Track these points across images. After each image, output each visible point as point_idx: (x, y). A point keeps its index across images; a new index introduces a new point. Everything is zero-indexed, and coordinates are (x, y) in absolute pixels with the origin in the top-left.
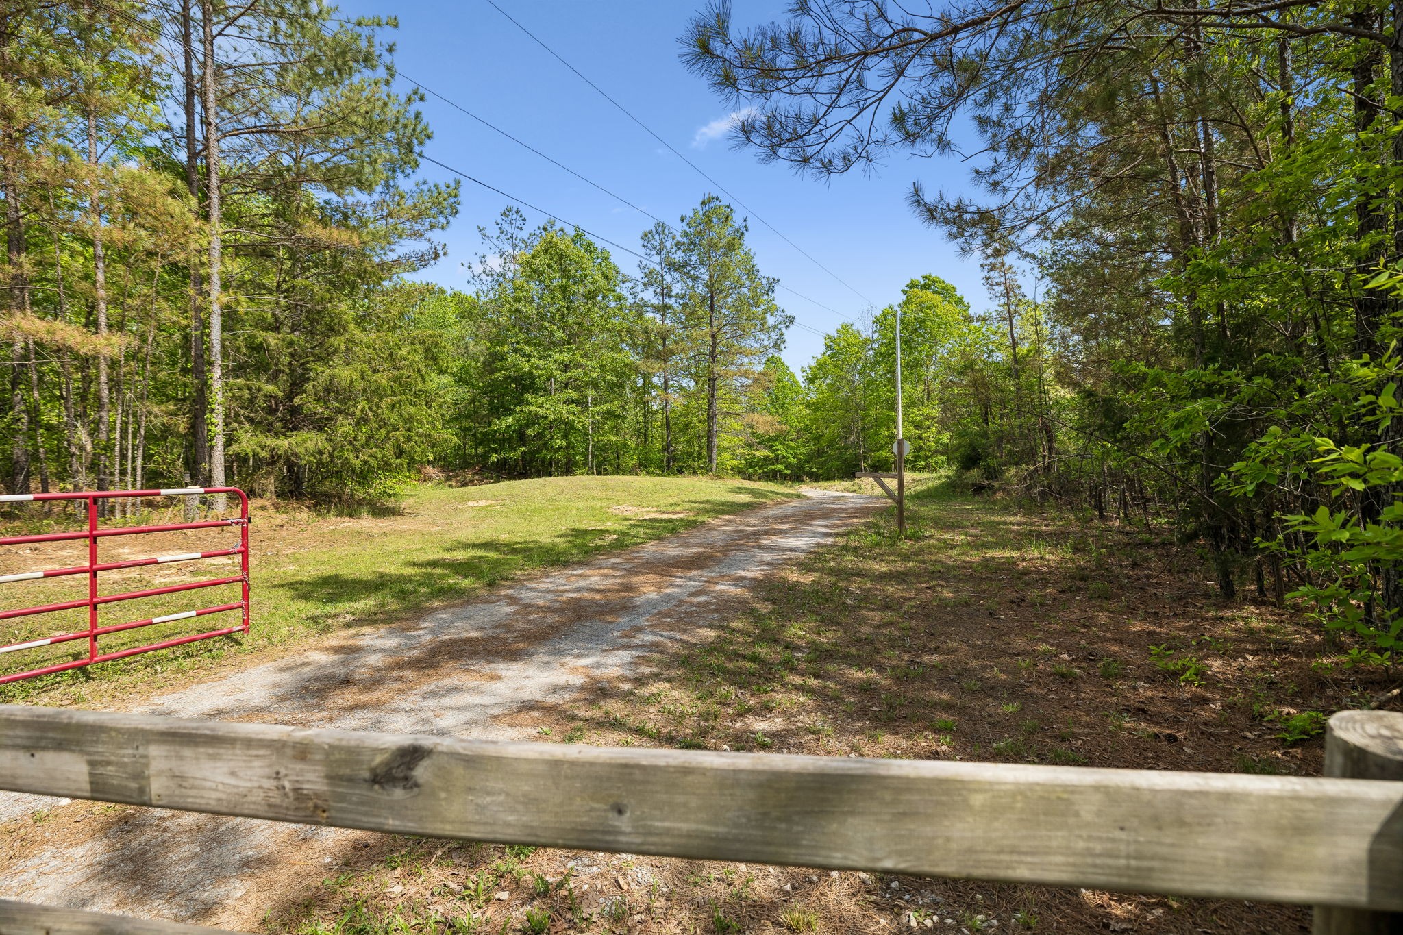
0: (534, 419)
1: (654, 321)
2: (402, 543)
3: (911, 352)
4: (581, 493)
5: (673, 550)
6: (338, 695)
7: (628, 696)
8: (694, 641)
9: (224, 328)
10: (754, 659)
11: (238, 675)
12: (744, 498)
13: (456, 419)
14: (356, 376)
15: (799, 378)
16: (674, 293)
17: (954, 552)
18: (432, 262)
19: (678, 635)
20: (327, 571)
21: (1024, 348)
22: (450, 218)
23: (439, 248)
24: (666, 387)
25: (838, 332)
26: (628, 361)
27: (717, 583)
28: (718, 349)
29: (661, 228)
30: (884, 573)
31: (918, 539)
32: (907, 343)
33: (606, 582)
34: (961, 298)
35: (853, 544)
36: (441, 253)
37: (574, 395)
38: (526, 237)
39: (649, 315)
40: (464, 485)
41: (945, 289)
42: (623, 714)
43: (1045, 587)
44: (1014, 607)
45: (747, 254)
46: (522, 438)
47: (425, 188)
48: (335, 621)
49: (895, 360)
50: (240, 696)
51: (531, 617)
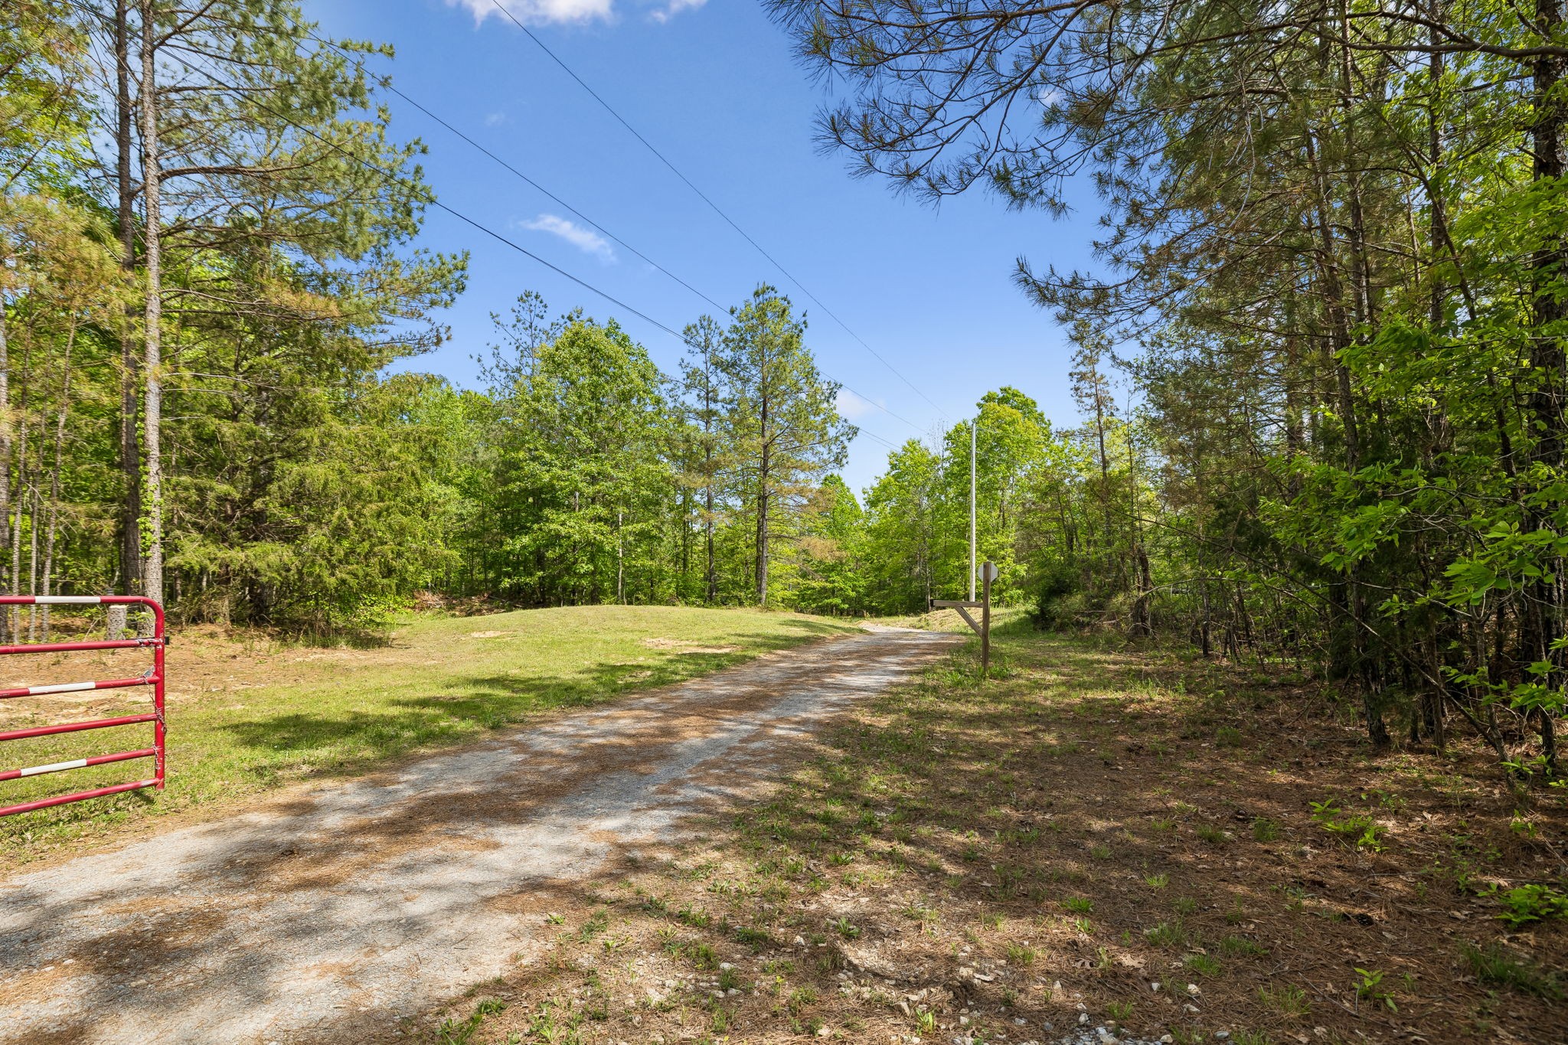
0: (555, 539)
1: (697, 429)
2: (387, 678)
3: (986, 474)
4: (608, 624)
5: (719, 688)
6: (274, 871)
7: (667, 870)
8: (750, 797)
9: (163, 413)
10: (827, 819)
11: (141, 845)
12: (800, 632)
13: (462, 537)
14: (333, 476)
15: (860, 501)
16: (720, 398)
17: (1049, 693)
18: (433, 348)
19: (729, 791)
20: (286, 711)
21: (1114, 468)
22: (456, 295)
23: (442, 330)
24: (709, 506)
25: (904, 449)
26: (666, 474)
27: (774, 727)
28: (770, 464)
29: (706, 323)
30: (972, 715)
31: (1004, 678)
32: (982, 462)
33: (639, 725)
34: (1041, 415)
35: (930, 683)
36: (444, 336)
37: (603, 512)
38: (548, 327)
39: (692, 423)
40: (469, 615)
41: (1025, 404)
42: (660, 894)
43: (1164, 733)
44: (1133, 756)
45: (806, 355)
46: (540, 560)
47: (426, 258)
48: (287, 773)
49: (969, 482)
50: (137, 874)
51: (543, 768)
